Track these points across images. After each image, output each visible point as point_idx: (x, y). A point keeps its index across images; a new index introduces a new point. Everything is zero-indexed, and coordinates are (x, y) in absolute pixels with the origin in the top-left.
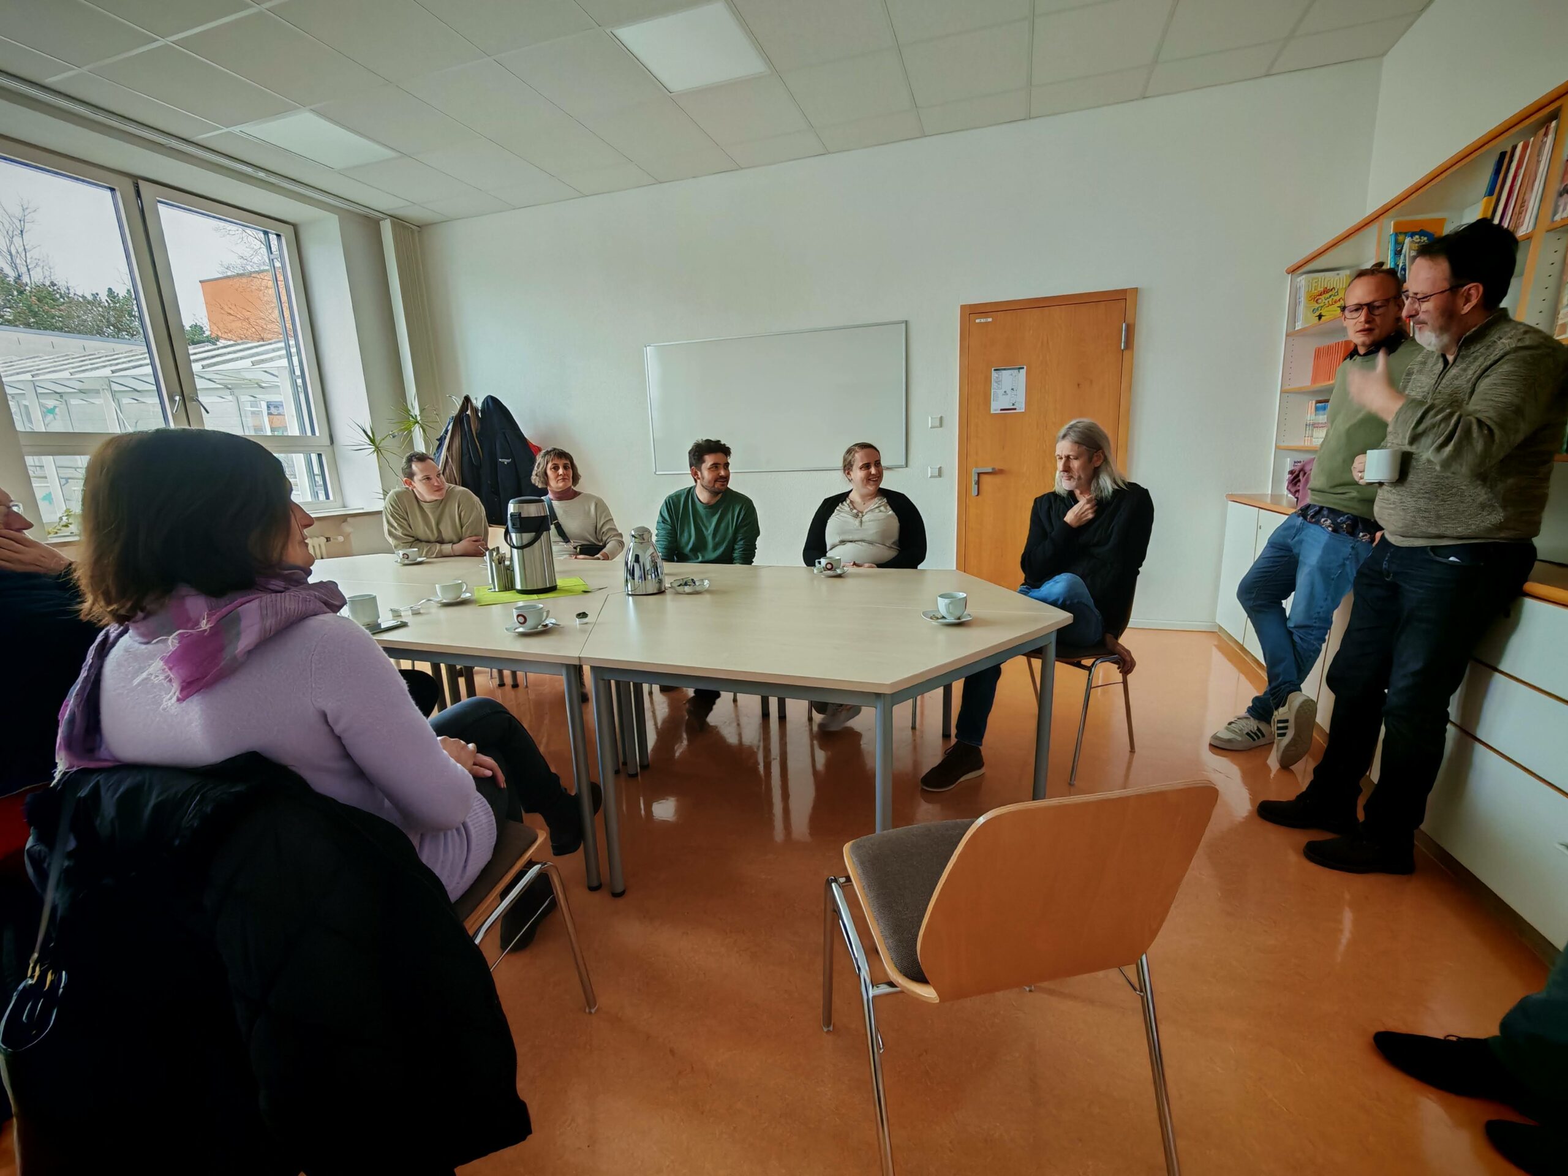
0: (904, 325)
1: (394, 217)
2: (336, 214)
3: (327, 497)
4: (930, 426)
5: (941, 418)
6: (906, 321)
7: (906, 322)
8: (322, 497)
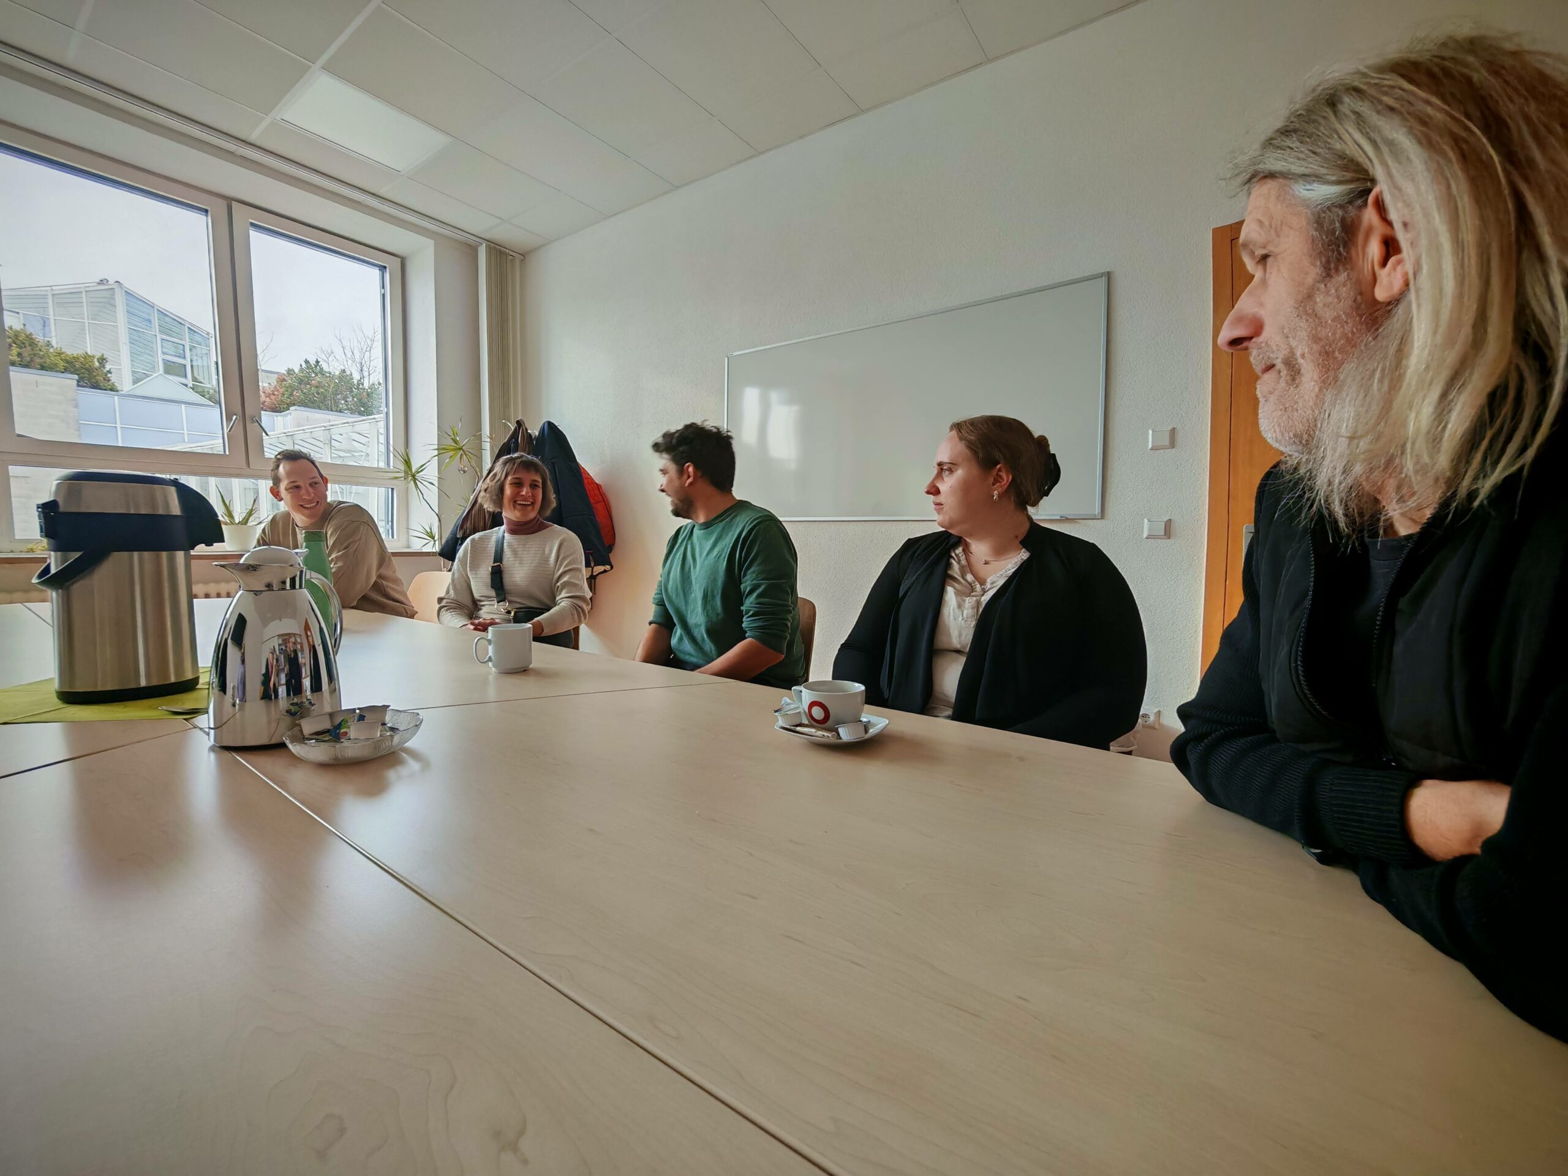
0: (1104, 279)
1: (490, 242)
2: (431, 239)
3: (393, 537)
4: (1150, 446)
5: (1173, 431)
6: (1108, 273)
7: (1109, 275)
8: (390, 537)
